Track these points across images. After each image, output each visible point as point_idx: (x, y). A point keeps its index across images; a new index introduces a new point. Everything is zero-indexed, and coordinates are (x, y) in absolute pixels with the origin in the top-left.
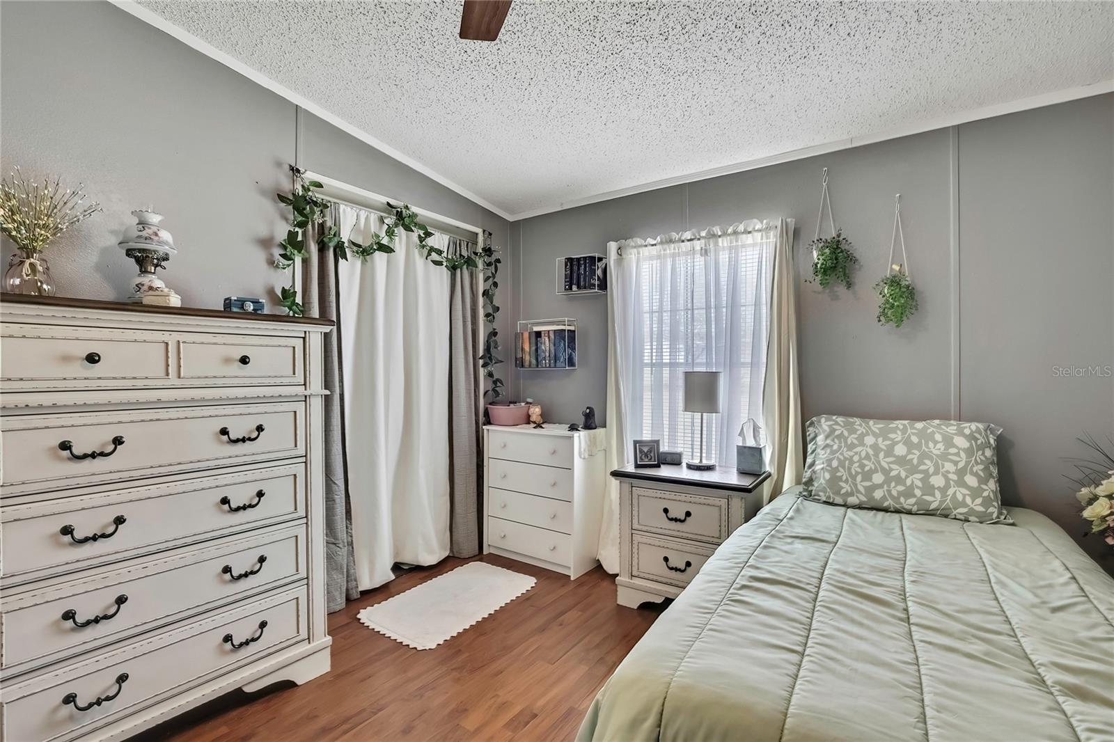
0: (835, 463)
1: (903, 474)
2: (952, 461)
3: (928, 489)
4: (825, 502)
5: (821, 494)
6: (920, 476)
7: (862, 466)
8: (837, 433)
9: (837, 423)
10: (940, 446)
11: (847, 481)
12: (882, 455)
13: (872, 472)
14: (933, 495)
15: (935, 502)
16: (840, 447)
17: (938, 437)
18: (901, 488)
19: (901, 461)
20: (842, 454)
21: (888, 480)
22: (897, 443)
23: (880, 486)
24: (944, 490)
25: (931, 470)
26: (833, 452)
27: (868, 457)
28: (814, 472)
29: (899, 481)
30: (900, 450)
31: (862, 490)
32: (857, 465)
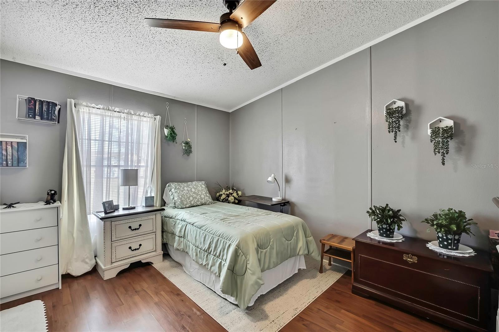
0: (180, 196)
1: (196, 196)
2: (203, 191)
3: (202, 199)
4: (181, 208)
5: (179, 206)
6: (199, 196)
7: (187, 196)
8: (177, 187)
9: (176, 185)
10: (200, 188)
11: (185, 201)
12: (190, 192)
13: (190, 197)
14: (203, 200)
15: (203, 201)
16: (180, 192)
17: (199, 186)
18: (196, 200)
19: (194, 193)
20: (181, 193)
21: (193, 198)
22: (192, 188)
23: (192, 200)
24: (204, 198)
25: (201, 194)
26: (179, 193)
27: (187, 193)
28: (175, 200)
29: (196, 198)
30: (193, 190)
31: (189, 202)
32: (185, 196)
